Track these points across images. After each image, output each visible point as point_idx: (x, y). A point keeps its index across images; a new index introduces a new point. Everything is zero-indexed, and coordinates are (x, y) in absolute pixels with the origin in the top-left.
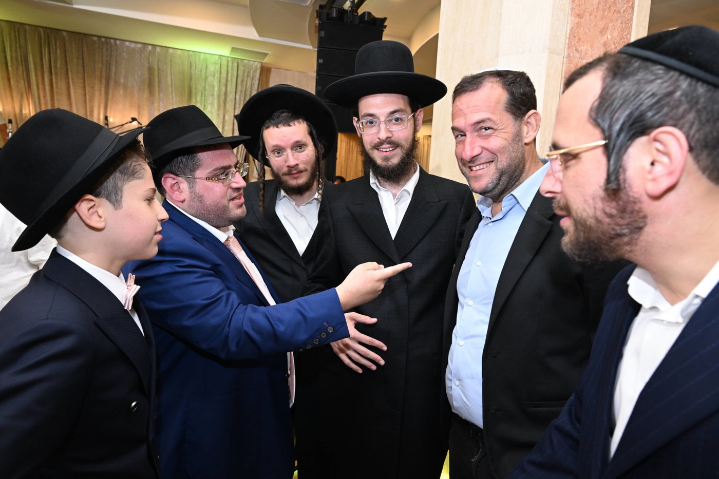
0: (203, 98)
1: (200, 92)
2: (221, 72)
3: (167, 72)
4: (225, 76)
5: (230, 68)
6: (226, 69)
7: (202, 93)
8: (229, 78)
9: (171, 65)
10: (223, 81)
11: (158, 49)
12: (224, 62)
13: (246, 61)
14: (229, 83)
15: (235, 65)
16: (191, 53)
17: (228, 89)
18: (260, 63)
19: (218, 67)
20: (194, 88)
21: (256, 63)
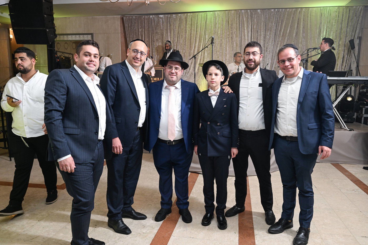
0: (327, 33)
1: (325, 30)
2: (339, 16)
3: (308, 21)
4: (341, 18)
5: (344, 13)
6: (342, 14)
7: (326, 30)
8: (344, 19)
9: (310, 17)
10: (340, 21)
11: (304, 10)
12: (341, 10)
13: (354, 7)
14: (343, 22)
15: (348, 10)
16: (322, 8)
17: (343, 25)
18: (364, 7)
19: (337, 13)
20: (322, 28)
21: (361, 7)
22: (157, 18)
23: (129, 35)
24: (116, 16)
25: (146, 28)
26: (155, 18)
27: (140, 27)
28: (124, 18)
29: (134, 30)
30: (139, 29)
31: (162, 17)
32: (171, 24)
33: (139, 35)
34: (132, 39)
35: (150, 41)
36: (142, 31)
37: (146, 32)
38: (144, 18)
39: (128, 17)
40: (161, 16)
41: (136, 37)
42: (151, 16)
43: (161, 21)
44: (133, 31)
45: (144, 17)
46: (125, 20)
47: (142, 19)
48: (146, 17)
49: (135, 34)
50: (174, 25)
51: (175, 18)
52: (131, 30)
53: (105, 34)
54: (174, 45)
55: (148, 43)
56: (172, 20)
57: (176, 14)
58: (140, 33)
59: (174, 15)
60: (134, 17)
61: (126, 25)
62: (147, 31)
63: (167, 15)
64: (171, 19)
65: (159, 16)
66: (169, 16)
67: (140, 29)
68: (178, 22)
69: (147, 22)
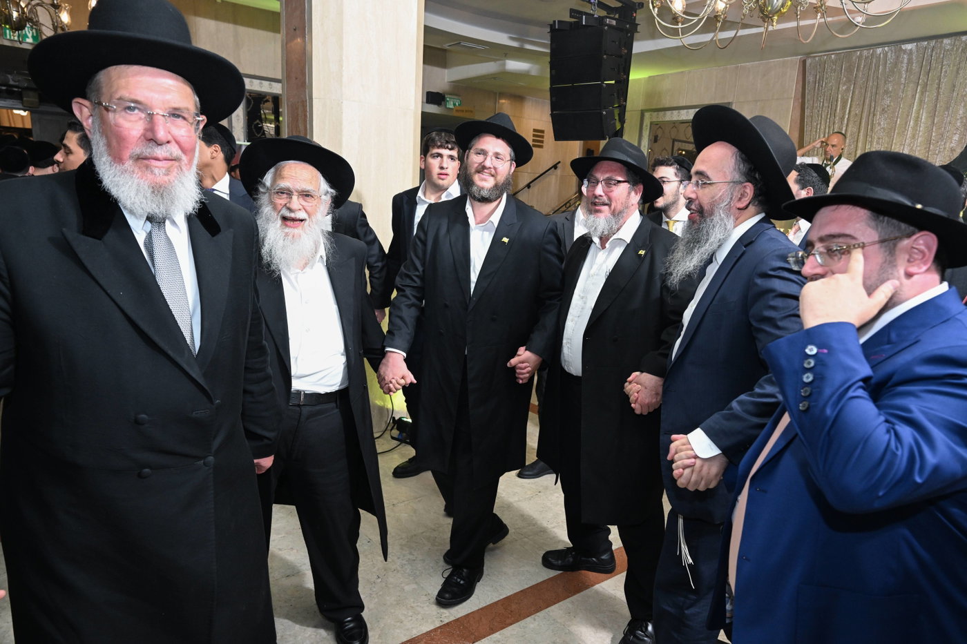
22: (895, 53)
23: (811, 102)
24: (789, 58)
25: (860, 82)
26: (889, 54)
27: (845, 79)
28: (809, 61)
29: (826, 89)
30: (841, 86)
31: (911, 50)
32: (934, 65)
33: (837, 101)
34: (819, 111)
35: (865, 115)
36: (848, 89)
37: (857, 92)
38: (860, 58)
39: (817, 59)
40: (909, 47)
41: (829, 107)
42: (879, 50)
43: (906, 61)
44: (824, 92)
45: (859, 53)
46: (810, 64)
47: (854, 58)
48: (865, 53)
49: (829, 97)
50: (942, 68)
51: (948, 47)
52: (818, 89)
53: (758, 104)
54: (933, 122)
55: (859, 121)
56: (940, 53)
57: (953, 38)
58: (840, 96)
59: (946, 41)
60: (833, 56)
61: (810, 78)
62: (861, 88)
63: (926, 43)
64: (936, 53)
65: (901, 47)
66: (933, 43)
67: (844, 84)
68: (955, 58)
69: (864, 66)
